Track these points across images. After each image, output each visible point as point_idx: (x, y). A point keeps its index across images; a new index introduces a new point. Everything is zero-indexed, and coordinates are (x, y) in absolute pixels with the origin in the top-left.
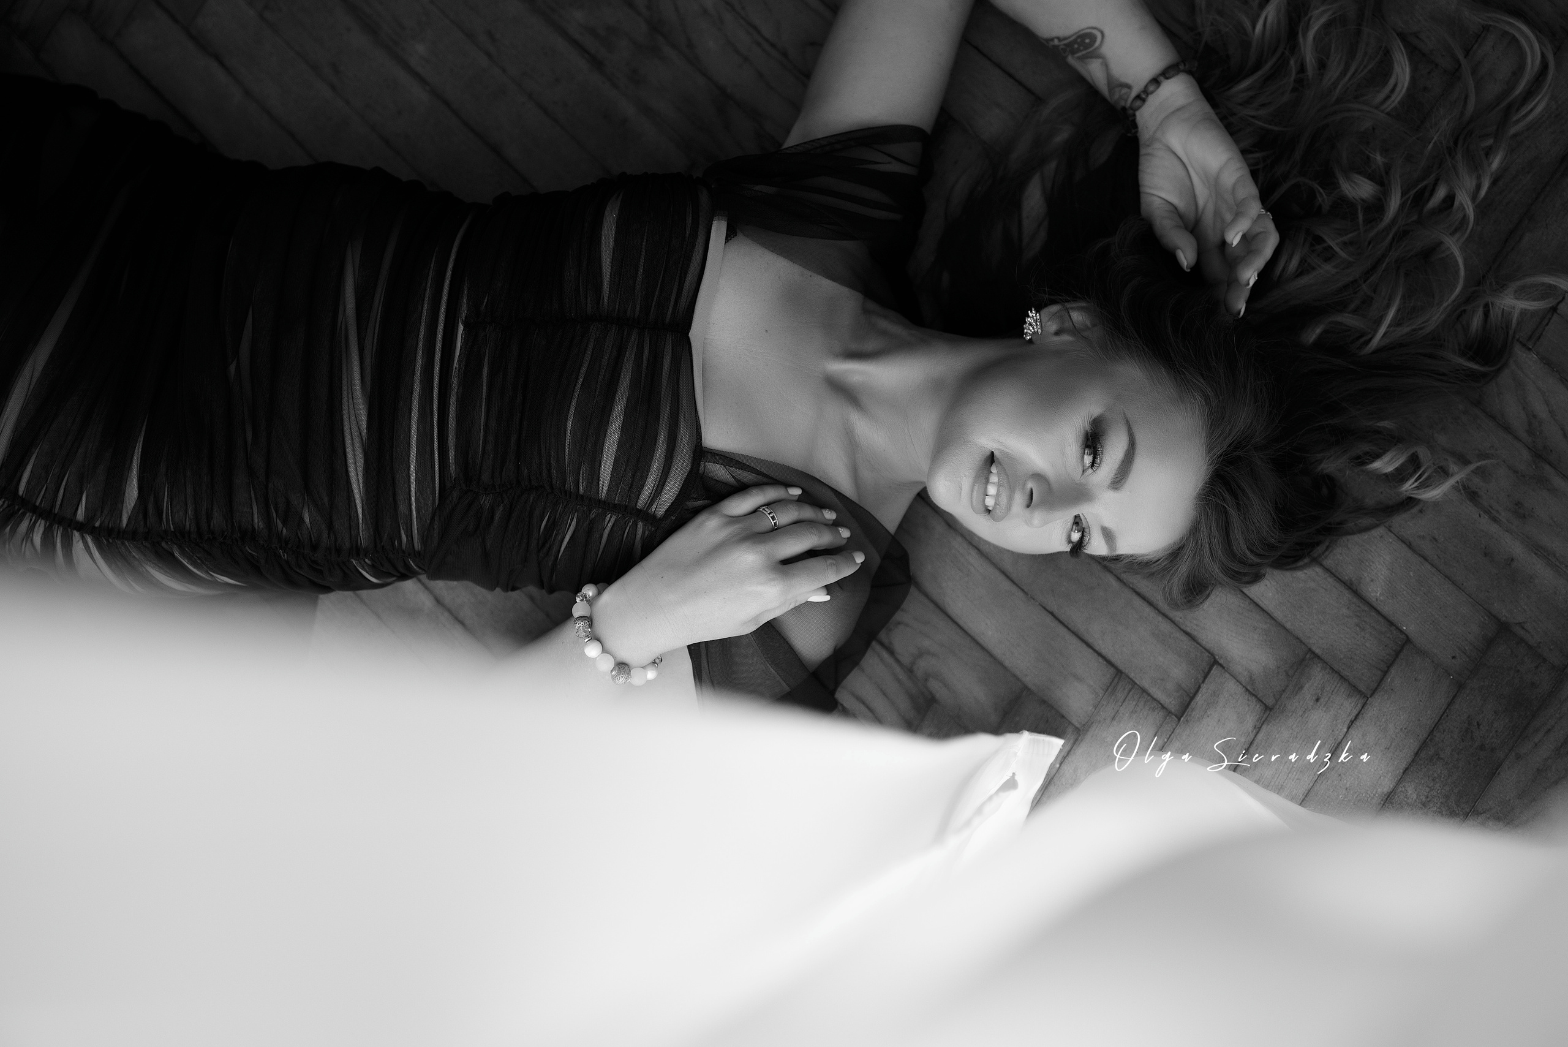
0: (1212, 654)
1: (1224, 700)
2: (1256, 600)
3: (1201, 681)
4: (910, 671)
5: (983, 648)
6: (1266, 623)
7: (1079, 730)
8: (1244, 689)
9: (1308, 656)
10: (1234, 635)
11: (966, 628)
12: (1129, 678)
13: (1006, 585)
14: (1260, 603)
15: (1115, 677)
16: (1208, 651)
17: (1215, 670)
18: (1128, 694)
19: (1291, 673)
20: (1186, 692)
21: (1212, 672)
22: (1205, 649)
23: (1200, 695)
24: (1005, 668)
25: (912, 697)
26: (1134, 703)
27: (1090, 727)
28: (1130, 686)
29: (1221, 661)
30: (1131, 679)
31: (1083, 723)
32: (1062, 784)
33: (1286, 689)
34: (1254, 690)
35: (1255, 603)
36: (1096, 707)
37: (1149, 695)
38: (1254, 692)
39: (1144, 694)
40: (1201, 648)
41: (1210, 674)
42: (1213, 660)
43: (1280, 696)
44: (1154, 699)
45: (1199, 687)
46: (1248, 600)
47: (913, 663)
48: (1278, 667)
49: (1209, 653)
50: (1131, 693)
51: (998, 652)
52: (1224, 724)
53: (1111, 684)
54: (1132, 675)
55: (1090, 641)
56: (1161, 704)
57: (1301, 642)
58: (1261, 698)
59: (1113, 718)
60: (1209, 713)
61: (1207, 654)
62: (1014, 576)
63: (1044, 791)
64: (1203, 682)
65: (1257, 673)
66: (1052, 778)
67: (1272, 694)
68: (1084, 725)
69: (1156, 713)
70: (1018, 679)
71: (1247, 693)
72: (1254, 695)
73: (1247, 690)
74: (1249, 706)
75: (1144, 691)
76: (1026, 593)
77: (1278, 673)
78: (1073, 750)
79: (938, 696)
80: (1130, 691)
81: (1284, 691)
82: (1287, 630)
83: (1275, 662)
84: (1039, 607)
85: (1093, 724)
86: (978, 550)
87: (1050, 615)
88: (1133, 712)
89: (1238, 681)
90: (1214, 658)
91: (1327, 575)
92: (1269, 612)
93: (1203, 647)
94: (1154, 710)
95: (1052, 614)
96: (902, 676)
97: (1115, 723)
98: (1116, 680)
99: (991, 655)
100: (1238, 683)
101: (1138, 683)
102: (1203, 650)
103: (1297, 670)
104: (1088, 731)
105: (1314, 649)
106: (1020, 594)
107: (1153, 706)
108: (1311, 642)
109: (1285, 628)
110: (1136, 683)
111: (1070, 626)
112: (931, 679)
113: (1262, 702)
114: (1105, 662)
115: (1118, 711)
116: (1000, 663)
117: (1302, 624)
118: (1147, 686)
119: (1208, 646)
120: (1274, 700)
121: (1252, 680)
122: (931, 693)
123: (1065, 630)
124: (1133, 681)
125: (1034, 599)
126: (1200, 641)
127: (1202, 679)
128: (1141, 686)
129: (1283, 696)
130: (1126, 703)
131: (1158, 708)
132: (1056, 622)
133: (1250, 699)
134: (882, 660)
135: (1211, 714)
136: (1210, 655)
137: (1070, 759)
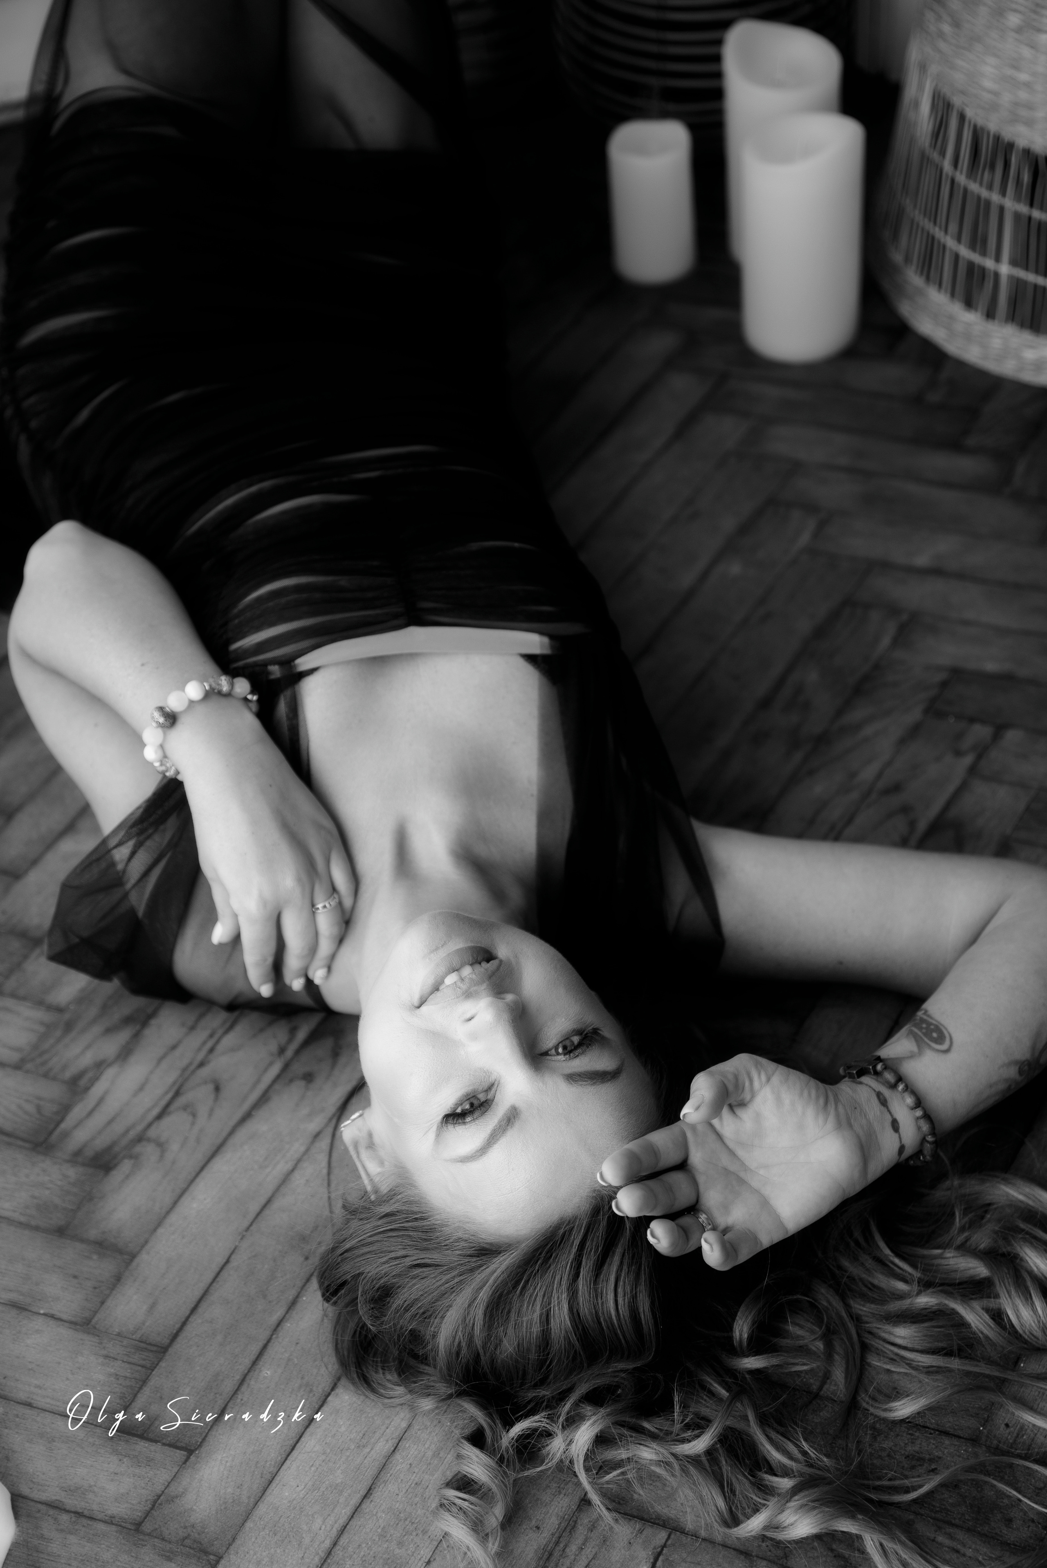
0: (200, 1446)
1: (143, 1473)
2: (278, 1478)
3: (164, 1441)
4: (140, 1139)
5: (175, 1203)
6: (249, 1497)
7: (88, 1324)
8: (161, 1492)
9: (212, 1557)
10: (228, 1464)
11: (197, 1180)
12: (159, 1362)
13: (254, 1207)
14: (273, 1485)
15: (157, 1346)
16: (204, 1440)
17: (180, 1455)
18: (139, 1366)
19: (187, 1542)
20: (149, 1428)
21: (178, 1451)
22: (206, 1436)
23: (147, 1445)
24: (155, 1230)
25: (109, 1149)
26: (128, 1375)
27: (93, 1334)
28: (148, 1365)
29: (192, 1458)
30: (157, 1364)
31: (97, 1326)
32: (20, 1322)
33: (166, 1541)
34: (160, 1504)
35: (273, 1479)
36: (119, 1334)
37: (141, 1388)
38: (157, 1505)
39: (141, 1383)
40: (207, 1431)
41: (175, 1450)
42: (193, 1448)
43: (156, 1537)
44: (135, 1396)
45: (156, 1441)
46: (275, 1471)
47: (149, 1140)
48: (193, 1526)
49: (201, 1442)
50: (140, 1368)
51: (173, 1218)
52: (112, 1480)
53: (150, 1344)
54: (163, 1364)
55: (200, 1310)
56: (130, 1404)
57: (230, 1545)
58: (150, 1514)
59: (106, 1357)
60: (125, 1460)
61: (200, 1440)
62: (267, 1212)
63: (10, 1305)
64: (164, 1444)
65: (183, 1502)
66: (26, 1310)
67: (157, 1526)
68: (95, 1328)
69: (118, 1401)
70: (143, 1246)
71: (156, 1497)
72: (153, 1506)
73: (159, 1496)
74: (139, 1503)
75: (144, 1382)
76: (247, 1229)
77: (185, 1527)
78: (63, 1323)
79: (114, 1172)
80: (143, 1366)
81: (163, 1539)
82: (243, 1524)
83: (199, 1520)
84: (233, 1247)
85: (97, 1338)
86: (293, 1170)
87: (224, 1261)
88: (117, 1377)
89: (169, 1483)
90: (196, 1449)
91: (323, 1555)
92: (264, 1497)
93: (208, 1433)
94: (121, 1398)
95: (227, 1262)
96: (132, 1134)
97: (101, 1360)
98: (155, 1349)
99: (168, 1213)
100: (167, 1484)
101: (154, 1373)
102: (204, 1434)
103: (193, 1549)
104: (89, 1333)
105: (223, 1562)
106: (246, 1223)
107: (127, 1396)
108: (231, 1556)
109: (245, 1521)
110: (153, 1370)
111: (214, 1284)
112: (132, 1161)
113: (145, 1518)
114: (175, 1331)
115: (116, 1359)
116: (159, 1224)
117: (253, 1540)
118: (151, 1384)
119: (210, 1438)
120: (149, 1531)
121: (172, 1500)
122: (116, 1166)
123: (209, 1280)
124: (155, 1367)
125: (242, 1239)
126: (215, 1427)
127: (168, 1442)
128: (150, 1377)
129: (156, 1540)
130: (127, 1366)
131: (124, 1402)
132: (217, 1270)
133: (149, 1502)
134: (149, 1110)
135: (123, 1463)
136: (199, 1443)
137: (52, 1322)
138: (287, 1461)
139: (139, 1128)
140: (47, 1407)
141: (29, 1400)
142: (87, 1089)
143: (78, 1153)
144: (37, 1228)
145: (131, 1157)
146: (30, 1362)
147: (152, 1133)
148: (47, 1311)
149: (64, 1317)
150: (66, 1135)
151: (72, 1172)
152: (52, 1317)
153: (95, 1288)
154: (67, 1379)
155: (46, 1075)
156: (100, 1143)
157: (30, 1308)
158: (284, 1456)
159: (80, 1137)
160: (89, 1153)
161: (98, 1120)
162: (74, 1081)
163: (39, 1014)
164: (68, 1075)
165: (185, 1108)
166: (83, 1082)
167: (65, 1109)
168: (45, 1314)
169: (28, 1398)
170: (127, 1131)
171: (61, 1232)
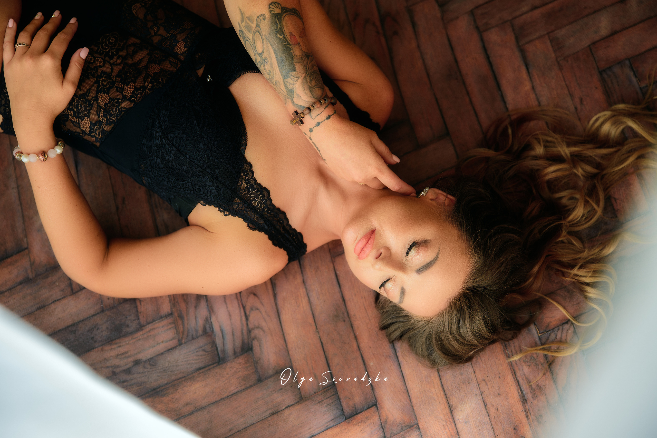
0: (376, 401)
1: (369, 423)
2: (409, 389)
3: (365, 409)
4: (249, 331)
5: (285, 340)
6: (407, 401)
7: (302, 399)
8: (381, 423)
9: (415, 426)
10: (390, 398)
11: (283, 328)
12: (336, 390)
13: (311, 320)
14: (409, 392)
15: (331, 386)
16: (376, 398)
17: (374, 408)
18: (332, 396)
19: (404, 429)
20: (356, 410)
21: (372, 408)
22: (375, 397)
23: (361, 415)
24: (289, 354)
25: (243, 342)
26: (332, 401)
27: (307, 400)
28: (335, 393)
29: (378, 406)
30: (337, 391)
31: (306, 397)
32: (281, 417)
33: (398, 434)
34: (384, 426)
35: (408, 390)
36: (315, 393)
37: (340, 402)
38: (383, 427)
39: (338, 400)
40: (373, 395)
41: (371, 409)
42: (375, 403)
43: (393, 436)
44: (341, 405)
45: (362, 411)
46: (405, 387)
47: (253, 329)
48: (400, 423)
49: (376, 399)
50: (333, 396)
51: (290, 346)
52: (363, 433)
53: (328, 387)
54: (338, 389)
55: (331, 364)
56: (342, 409)
57: (416, 418)
58: (385, 432)
59: (319, 402)
60: (360, 424)
61: (375, 399)
62: (316, 319)
63: (272, 415)
64: (366, 410)
65: (390, 420)
66: (278, 412)
67: (390, 433)
68: (306, 398)
69: (338, 411)
70: (291, 362)
71: (381, 426)
72: (383, 428)
73: (381, 425)
74: (378, 432)
75: (339, 399)
76: (317, 328)
77: (399, 425)
78: (294, 405)
79: (254, 349)
80: (333, 395)
81: (396, 434)
82: (414, 410)
83: (400, 420)
84: (319, 337)
85: (310, 400)
86: (309, 299)
87: (321, 344)
88: (329, 405)
90: (376, 403)
91: (444, 397)
92: (411, 398)
93: (375, 395)
94: (338, 409)
95: (322, 343)
96: (245, 332)
97: (319, 405)
98: (330, 387)
99: (286, 345)
100: (379, 419)
101: (339, 394)
102: (374, 397)
103: (407, 429)
104: (306, 401)
105: (419, 424)
106: (314, 327)
107: (339, 407)
108: (420, 421)
109: (413, 408)
110: (338, 393)
111: (326, 353)
112: (256, 340)
113: (384, 434)
115: (323, 400)
116: (288, 351)
117: (421, 411)
118: (342, 397)
119: (376, 396)
120: (390, 436)
121: (386, 422)
122: (252, 346)
123: (323, 353)
124: (337, 392)
125: (318, 333)
126: (375, 392)
127: (366, 408)
128: (339, 396)
129: (394, 436)
130: (328, 399)
131: (340, 409)
132: (322, 348)
133: (380, 429)
134: (241, 320)
135: (360, 426)
136: (375, 401)
137: (291, 408)
138: (406, 382)
139: (245, 328)
140: (319, 432)
141: (311, 435)
142: (213, 331)
143: (235, 353)
144: (251, 386)
145: (254, 339)
146: (298, 425)
147: (251, 326)
148: (285, 406)
149: (293, 403)
150: (224, 351)
151: (241, 360)
152: (289, 406)
153: (291, 387)
154: (315, 419)
155: (193, 339)
156: (238, 343)
157: (279, 410)
158: (404, 381)
159: (229, 347)
160: (238, 350)
161: (229, 338)
162: (205, 332)
163: (165, 322)
164: (200, 332)
165: (252, 309)
166: (208, 330)
167: (213, 344)
168: (286, 408)
169: (310, 435)
170: (242, 332)
171: (260, 380)
